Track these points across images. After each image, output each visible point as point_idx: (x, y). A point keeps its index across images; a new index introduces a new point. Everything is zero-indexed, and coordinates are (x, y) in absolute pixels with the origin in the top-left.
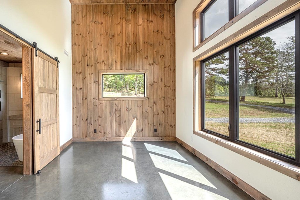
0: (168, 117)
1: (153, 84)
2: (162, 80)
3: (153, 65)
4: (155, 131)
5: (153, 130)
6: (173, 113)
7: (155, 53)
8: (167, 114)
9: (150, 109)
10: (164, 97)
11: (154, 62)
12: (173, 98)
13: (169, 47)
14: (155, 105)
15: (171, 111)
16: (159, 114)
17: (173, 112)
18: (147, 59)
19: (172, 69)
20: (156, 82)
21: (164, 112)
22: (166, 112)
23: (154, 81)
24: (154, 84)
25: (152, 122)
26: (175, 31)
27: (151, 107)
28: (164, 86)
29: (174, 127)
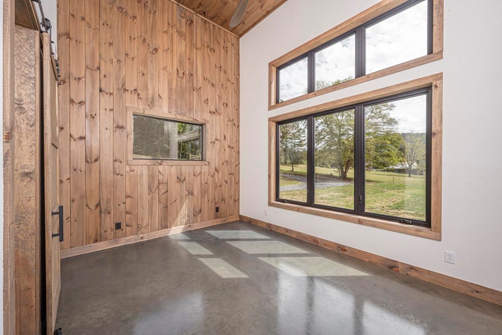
0: (231, 189)
1: (214, 142)
2: (225, 138)
3: (215, 115)
4: (217, 210)
5: (214, 210)
6: (237, 184)
7: (217, 97)
8: (231, 185)
9: (211, 178)
10: (227, 162)
11: (216, 110)
12: (237, 163)
13: (233, 94)
14: (216, 172)
15: (235, 181)
16: (221, 186)
17: (236, 182)
18: (207, 103)
19: (236, 125)
20: (218, 140)
21: (227, 183)
22: (229, 183)
23: (216, 139)
24: (216, 142)
25: (214, 198)
26: (239, 75)
27: (212, 176)
28: (227, 146)
29: (237, 202)
